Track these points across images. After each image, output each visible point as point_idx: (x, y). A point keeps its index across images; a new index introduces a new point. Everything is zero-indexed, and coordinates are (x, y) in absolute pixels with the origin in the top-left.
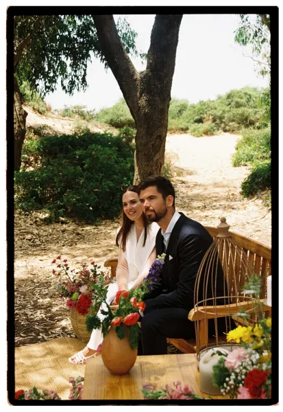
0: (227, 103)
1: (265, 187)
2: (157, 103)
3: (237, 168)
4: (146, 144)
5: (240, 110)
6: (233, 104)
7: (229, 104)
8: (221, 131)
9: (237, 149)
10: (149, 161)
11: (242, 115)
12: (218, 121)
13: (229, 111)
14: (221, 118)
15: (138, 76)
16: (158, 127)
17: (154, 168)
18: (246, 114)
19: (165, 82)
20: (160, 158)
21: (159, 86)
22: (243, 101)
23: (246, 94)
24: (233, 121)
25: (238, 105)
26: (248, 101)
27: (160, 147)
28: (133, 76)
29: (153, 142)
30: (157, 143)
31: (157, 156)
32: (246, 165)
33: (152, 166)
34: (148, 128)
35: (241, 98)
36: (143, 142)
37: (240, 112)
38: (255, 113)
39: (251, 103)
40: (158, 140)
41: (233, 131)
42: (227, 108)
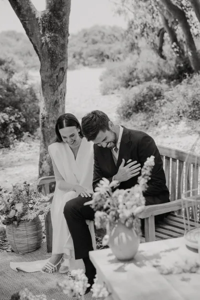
0: (84, 40)
1: (138, 110)
2: (58, 39)
3: (106, 96)
4: (51, 76)
5: (96, 47)
6: (90, 41)
7: (86, 42)
8: (81, 65)
9: (101, 80)
10: (54, 91)
11: (98, 51)
12: (77, 57)
13: (87, 48)
14: (80, 54)
15: (39, 15)
16: (61, 61)
17: (59, 97)
18: (102, 50)
19: (64, 20)
20: (63, 88)
21: (59, 24)
22: (98, 38)
23: (100, 32)
24: (91, 56)
25: (95, 42)
26: (102, 38)
27: (63, 78)
28: (35, 15)
29: (57, 74)
30: (60, 74)
31: (61, 86)
32: (113, 93)
33: (58, 95)
34: (52, 61)
35: (96, 35)
36: (48, 74)
37: (97, 48)
38: (110, 48)
39: (105, 40)
40: (61, 72)
41: (91, 65)
42: (85, 45)
